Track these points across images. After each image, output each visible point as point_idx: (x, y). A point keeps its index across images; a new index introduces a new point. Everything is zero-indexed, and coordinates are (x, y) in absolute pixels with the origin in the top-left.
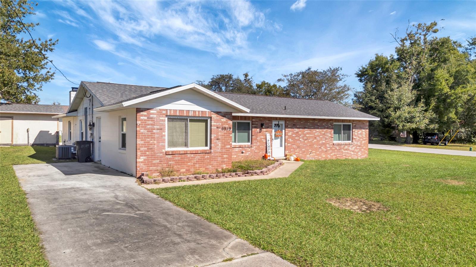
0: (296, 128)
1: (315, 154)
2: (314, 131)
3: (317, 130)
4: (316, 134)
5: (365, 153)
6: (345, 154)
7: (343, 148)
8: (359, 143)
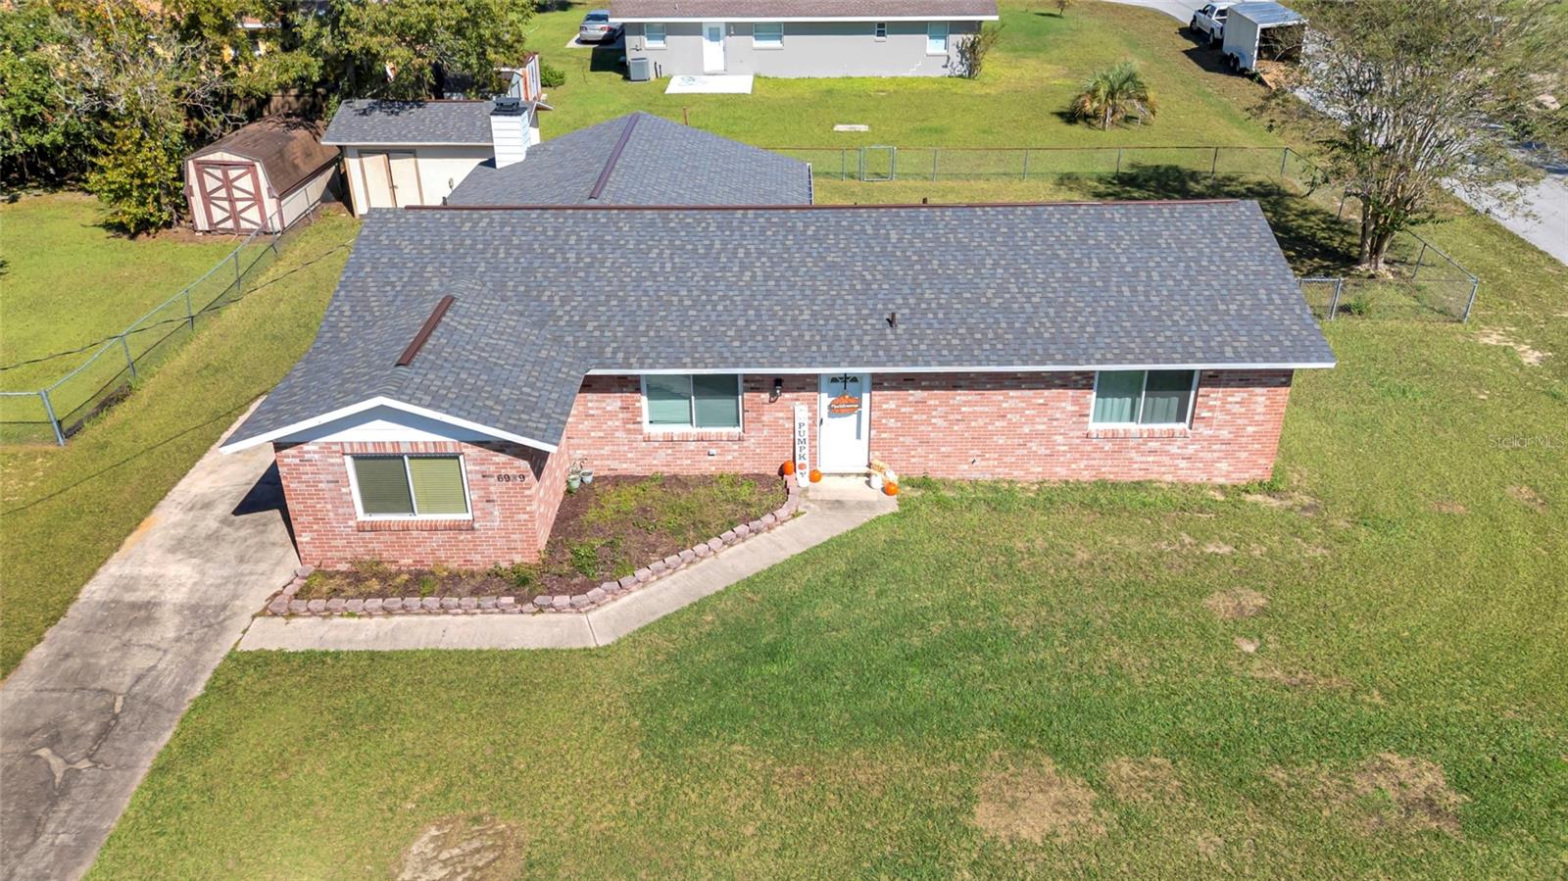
2: (998, 396)
5: (1255, 465)
6: (1143, 466)
7: (1137, 448)
8: (1226, 432)
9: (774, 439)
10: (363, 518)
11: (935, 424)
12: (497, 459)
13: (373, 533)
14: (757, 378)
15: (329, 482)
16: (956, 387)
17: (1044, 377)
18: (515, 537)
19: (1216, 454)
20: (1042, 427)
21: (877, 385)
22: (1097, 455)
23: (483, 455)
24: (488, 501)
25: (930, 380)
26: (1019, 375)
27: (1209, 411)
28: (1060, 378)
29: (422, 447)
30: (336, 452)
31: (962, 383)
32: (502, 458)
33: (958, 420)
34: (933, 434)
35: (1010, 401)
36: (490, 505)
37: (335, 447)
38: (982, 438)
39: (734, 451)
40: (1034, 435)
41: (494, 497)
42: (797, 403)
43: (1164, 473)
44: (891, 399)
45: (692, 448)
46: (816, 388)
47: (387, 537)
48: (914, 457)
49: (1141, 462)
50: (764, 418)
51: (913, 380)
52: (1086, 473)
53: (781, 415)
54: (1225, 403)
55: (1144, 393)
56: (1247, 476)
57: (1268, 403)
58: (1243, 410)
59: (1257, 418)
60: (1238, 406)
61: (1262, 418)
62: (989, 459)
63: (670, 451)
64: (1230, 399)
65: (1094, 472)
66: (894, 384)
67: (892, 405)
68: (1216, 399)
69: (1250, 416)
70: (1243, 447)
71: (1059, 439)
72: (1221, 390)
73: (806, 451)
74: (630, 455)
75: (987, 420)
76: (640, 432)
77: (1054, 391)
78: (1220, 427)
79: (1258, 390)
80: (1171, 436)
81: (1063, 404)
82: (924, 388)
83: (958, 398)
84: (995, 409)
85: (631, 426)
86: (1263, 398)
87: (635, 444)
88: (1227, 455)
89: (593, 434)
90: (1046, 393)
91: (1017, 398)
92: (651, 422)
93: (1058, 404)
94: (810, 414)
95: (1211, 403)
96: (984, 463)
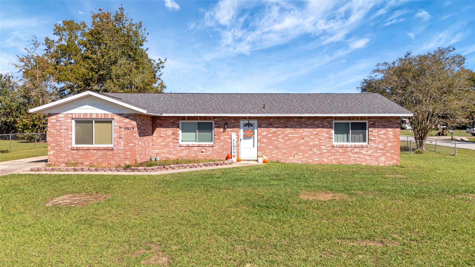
0: (273, 127)
1: (302, 157)
2: (301, 130)
3: (306, 130)
4: (303, 134)
5: (394, 159)
6: (354, 159)
7: (351, 151)
8: (381, 145)
9: (225, 146)
10: (74, 145)
11: (280, 141)
12: (125, 121)
13: (77, 151)
14: (219, 123)
15: (65, 129)
16: (286, 127)
17: (316, 124)
18: (128, 153)
19: (379, 154)
20: (317, 143)
21: (259, 126)
22: (337, 154)
23: (121, 119)
24: (120, 138)
25: (278, 124)
26: (307, 123)
27: (374, 137)
28: (321, 124)
29: (100, 115)
30: (70, 117)
31: (288, 125)
32: (127, 120)
33: (288, 140)
34: (279, 145)
35: (305, 132)
36: (120, 139)
37: (69, 116)
38: (296, 147)
39: (210, 151)
40: (315, 146)
41: (122, 136)
42: (233, 132)
43: (362, 162)
44: (264, 131)
45: (196, 149)
46: (239, 127)
47: (81, 153)
48: (273, 154)
49: (353, 157)
50: (221, 138)
51: (272, 124)
52: (334, 161)
53: (227, 137)
54: (379, 134)
55: (350, 131)
56: (391, 163)
57: (393, 134)
58: (385, 137)
59: (391, 140)
60: (383, 135)
61: (392, 140)
62: (299, 155)
63: (188, 151)
64: (380, 133)
65: (337, 161)
66: (265, 126)
67: (265, 133)
68: (375, 133)
69: (388, 138)
70: (388, 151)
71: (323, 147)
72: (376, 129)
73: (235, 150)
74: (174, 152)
75: (298, 140)
76: (178, 143)
77: (320, 129)
78: (379, 143)
79: (389, 129)
80: (362, 147)
81: (323, 134)
82: (275, 127)
83: (287, 131)
84: (300, 135)
85: (175, 141)
86: (392, 133)
87: (176, 148)
88: (384, 154)
89: (162, 144)
90: (317, 129)
91: (307, 131)
92: (182, 141)
93: (321, 134)
94: (237, 137)
95: (374, 134)
96: (298, 157)
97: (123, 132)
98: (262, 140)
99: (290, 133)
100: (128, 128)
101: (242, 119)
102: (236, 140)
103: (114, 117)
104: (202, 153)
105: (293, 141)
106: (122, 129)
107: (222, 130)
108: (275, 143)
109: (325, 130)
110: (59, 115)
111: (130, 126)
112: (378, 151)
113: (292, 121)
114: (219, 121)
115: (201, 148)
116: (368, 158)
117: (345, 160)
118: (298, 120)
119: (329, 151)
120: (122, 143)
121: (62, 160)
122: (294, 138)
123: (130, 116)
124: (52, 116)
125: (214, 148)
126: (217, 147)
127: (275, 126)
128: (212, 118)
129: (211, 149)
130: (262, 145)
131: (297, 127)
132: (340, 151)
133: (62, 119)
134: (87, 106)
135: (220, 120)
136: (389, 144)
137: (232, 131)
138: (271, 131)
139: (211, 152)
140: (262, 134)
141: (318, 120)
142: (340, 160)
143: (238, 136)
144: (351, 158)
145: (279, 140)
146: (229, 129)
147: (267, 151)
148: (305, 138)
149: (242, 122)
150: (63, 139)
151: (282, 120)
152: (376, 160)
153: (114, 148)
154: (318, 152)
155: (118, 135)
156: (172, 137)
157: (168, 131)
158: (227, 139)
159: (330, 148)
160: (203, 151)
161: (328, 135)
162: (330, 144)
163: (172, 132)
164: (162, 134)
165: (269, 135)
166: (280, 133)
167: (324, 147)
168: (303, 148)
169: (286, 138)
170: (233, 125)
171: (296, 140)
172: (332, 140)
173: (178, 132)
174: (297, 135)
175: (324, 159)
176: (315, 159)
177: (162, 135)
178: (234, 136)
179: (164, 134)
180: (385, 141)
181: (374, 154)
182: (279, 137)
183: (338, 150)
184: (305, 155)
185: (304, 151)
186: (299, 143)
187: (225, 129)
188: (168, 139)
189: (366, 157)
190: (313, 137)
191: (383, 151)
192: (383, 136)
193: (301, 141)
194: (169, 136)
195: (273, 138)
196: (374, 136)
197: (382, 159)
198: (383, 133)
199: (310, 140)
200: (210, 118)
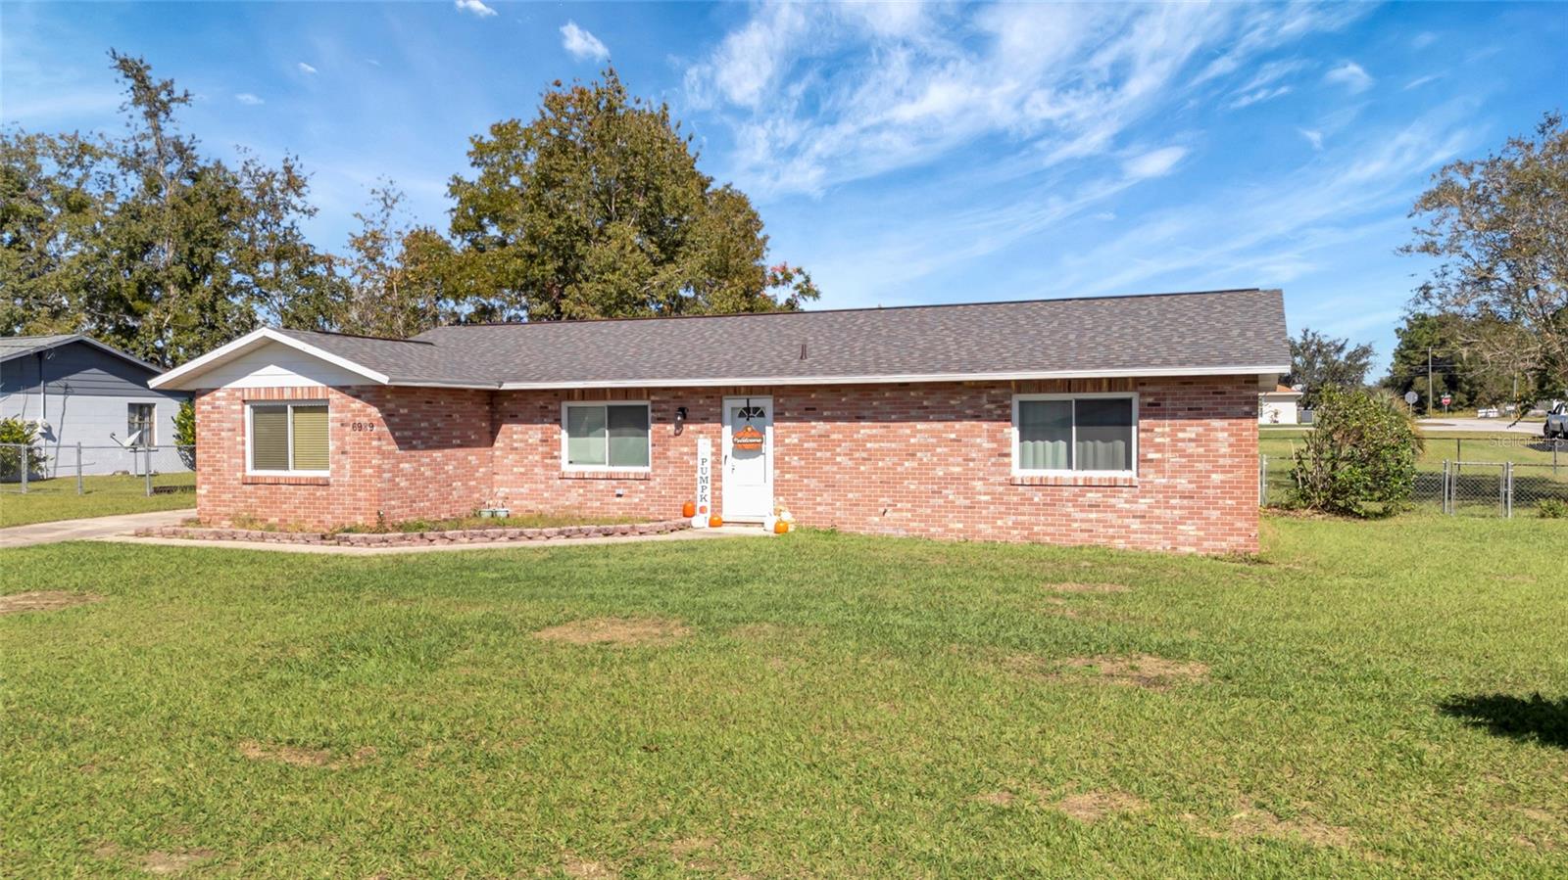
0: (818, 419)
1: (909, 515)
2: (904, 429)
3: (920, 426)
4: (912, 440)
5: (1233, 531)
6: (1085, 526)
7: (1074, 500)
8: (1183, 481)
9: (679, 479)
10: (251, 472)
11: (840, 463)
12: (353, 405)
13: (252, 487)
14: (664, 406)
15: (230, 430)
16: (859, 418)
17: (953, 406)
18: (361, 494)
19: (1176, 512)
20: (957, 469)
21: (779, 416)
22: (1025, 509)
23: (344, 401)
24: (343, 453)
25: (832, 409)
26: (925, 403)
27: (1157, 451)
28: (971, 407)
29: (299, 392)
30: (238, 398)
31: (866, 413)
32: (357, 404)
33: (864, 459)
34: (838, 476)
35: (918, 435)
36: (343, 457)
37: (238, 394)
38: (891, 482)
39: (641, 492)
40: (950, 479)
41: (348, 448)
42: (701, 436)
43: (1113, 537)
44: (794, 432)
45: (601, 487)
46: (719, 419)
47: (263, 491)
48: (820, 504)
49: (1082, 521)
50: (669, 454)
51: (814, 409)
52: (1015, 532)
53: (685, 449)
54: (1176, 440)
55: (1074, 428)
56: (1224, 545)
57: (1232, 440)
58: (1201, 450)
59: (1221, 461)
60: (1193, 444)
61: (1228, 461)
62: (901, 510)
63: (581, 491)
64: (1181, 435)
65: (1026, 533)
66: (796, 414)
67: (794, 439)
68: (1163, 435)
69: (1210, 456)
70: (1212, 503)
71: (979, 485)
72: (1167, 422)
73: (708, 492)
74: (546, 495)
75: (896, 459)
76: (558, 467)
77: (966, 424)
78: (1175, 474)
79: (1216, 423)
80: (1113, 485)
81: (978, 440)
82: (826, 419)
83: (862, 431)
84: (902, 446)
85: (548, 461)
86: (1226, 434)
87: (551, 482)
88: (1194, 514)
89: (515, 469)
90: (957, 425)
91: (925, 431)
92: (571, 462)
93: (972, 440)
94: (714, 450)
95: (1158, 440)
96: (896, 515)
97: (351, 436)
98: (787, 459)
99: (871, 438)
100: (360, 427)
101: (727, 394)
102: (710, 459)
103: (330, 396)
104: (618, 500)
105: (880, 464)
106: (348, 429)
107: (671, 428)
108: (826, 468)
109: (985, 425)
110: (218, 394)
111: (364, 420)
112: (1173, 502)
113: (876, 400)
114: (664, 402)
115: (614, 482)
116: (1134, 527)
117: (1051, 529)
118: (895, 394)
119: (997, 499)
120: (348, 466)
121: (223, 509)
122: (884, 453)
123: (364, 392)
124: (203, 395)
125: (652, 484)
126: (658, 479)
127: (825, 414)
128: (645, 392)
129: (642, 487)
130: (787, 476)
131: (893, 417)
132: (1036, 499)
133: (223, 403)
134: (272, 369)
135: (665, 398)
136: (1216, 477)
137: (701, 432)
138: (813, 432)
139: (642, 495)
140: (787, 441)
141: (959, 393)
142: (1036, 529)
143: (718, 448)
144: (1075, 525)
145: (838, 459)
146: (692, 427)
147: (800, 495)
148: (919, 454)
149: (730, 404)
150: (225, 456)
151: (845, 395)
152: (1166, 535)
153: (332, 480)
154: (961, 501)
155: (339, 443)
156: (540, 449)
157: (530, 432)
158: (685, 458)
159: (1001, 489)
160: (620, 492)
161: (995, 445)
162: (1001, 474)
163: (540, 436)
164: (516, 441)
165: (806, 445)
166: (841, 436)
167: (981, 483)
168: (912, 487)
169: (857, 455)
170: (703, 415)
171: (889, 461)
172: (1006, 460)
173: (556, 437)
174: (893, 445)
175: (982, 526)
176: (951, 526)
177: (515, 445)
178: (704, 446)
179: (521, 441)
180: (1199, 466)
181: (1157, 512)
182: (838, 450)
183: (1029, 495)
184: (919, 511)
185: (915, 498)
186: (899, 469)
187: (679, 426)
188: (530, 457)
189: (1127, 521)
190: (945, 450)
191: (1191, 502)
192: (1191, 448)
193: (907, 464)
194: (533, 448)
195: (819, 454)
196: (1159, 448)
197: (1189, 529)
198: (1193, 436)
199: (935, 459)
200: (638, 392)
